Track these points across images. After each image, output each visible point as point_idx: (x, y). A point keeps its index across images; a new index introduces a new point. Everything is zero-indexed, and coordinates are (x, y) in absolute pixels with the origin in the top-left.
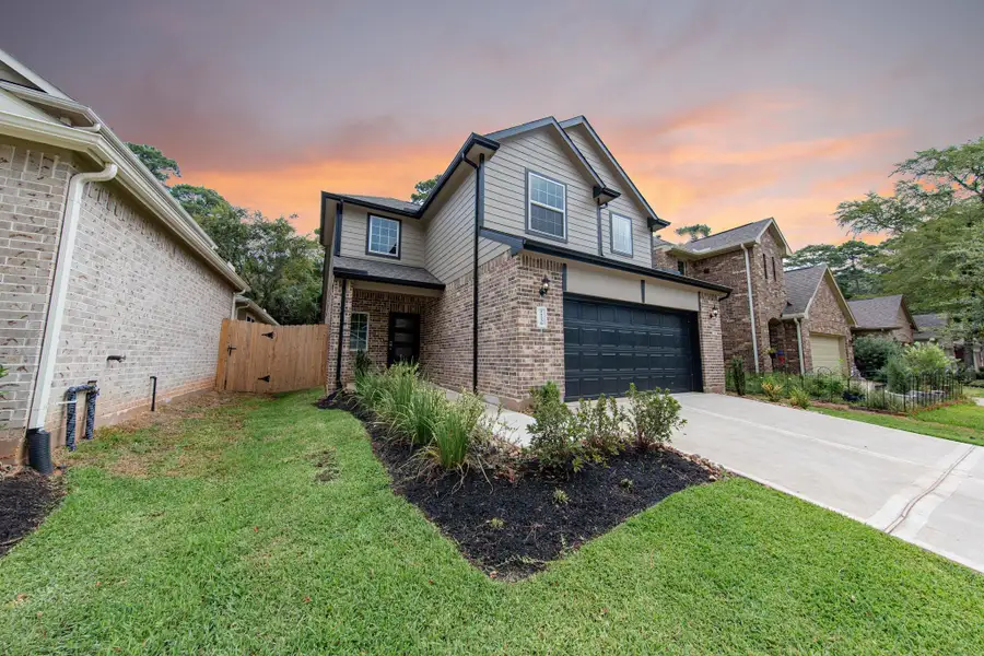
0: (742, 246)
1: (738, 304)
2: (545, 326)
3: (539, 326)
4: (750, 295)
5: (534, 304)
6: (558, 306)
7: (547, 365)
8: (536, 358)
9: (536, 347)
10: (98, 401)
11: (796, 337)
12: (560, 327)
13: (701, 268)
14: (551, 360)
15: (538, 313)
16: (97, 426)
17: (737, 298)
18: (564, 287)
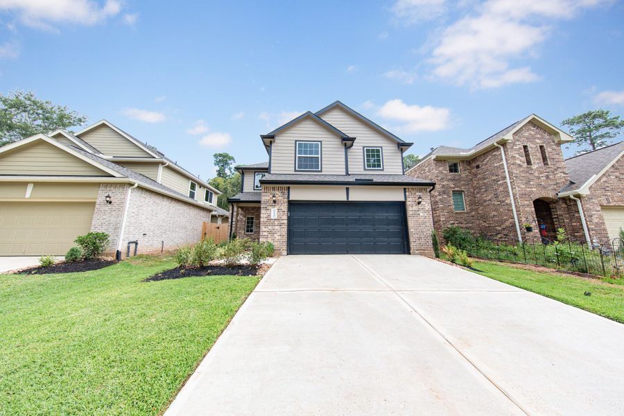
0: (495, 144)
1: (501, 189)
2: (276, 217)
3: (272, 217)
4: (508, 180)
5: (270, 208)
6: (285, 207)
7: (276, 235)
8: (270, 232)
9: (270, 227)
10: (138, 246)
11: (578, 212)
12: (285, 217)
13: (474, 165)
14: (279, 234)
15: (272, 211)
16: (138, 253)
17: (500, 185)
18: (288, 197)
